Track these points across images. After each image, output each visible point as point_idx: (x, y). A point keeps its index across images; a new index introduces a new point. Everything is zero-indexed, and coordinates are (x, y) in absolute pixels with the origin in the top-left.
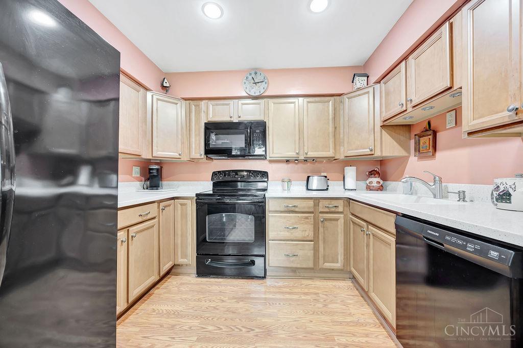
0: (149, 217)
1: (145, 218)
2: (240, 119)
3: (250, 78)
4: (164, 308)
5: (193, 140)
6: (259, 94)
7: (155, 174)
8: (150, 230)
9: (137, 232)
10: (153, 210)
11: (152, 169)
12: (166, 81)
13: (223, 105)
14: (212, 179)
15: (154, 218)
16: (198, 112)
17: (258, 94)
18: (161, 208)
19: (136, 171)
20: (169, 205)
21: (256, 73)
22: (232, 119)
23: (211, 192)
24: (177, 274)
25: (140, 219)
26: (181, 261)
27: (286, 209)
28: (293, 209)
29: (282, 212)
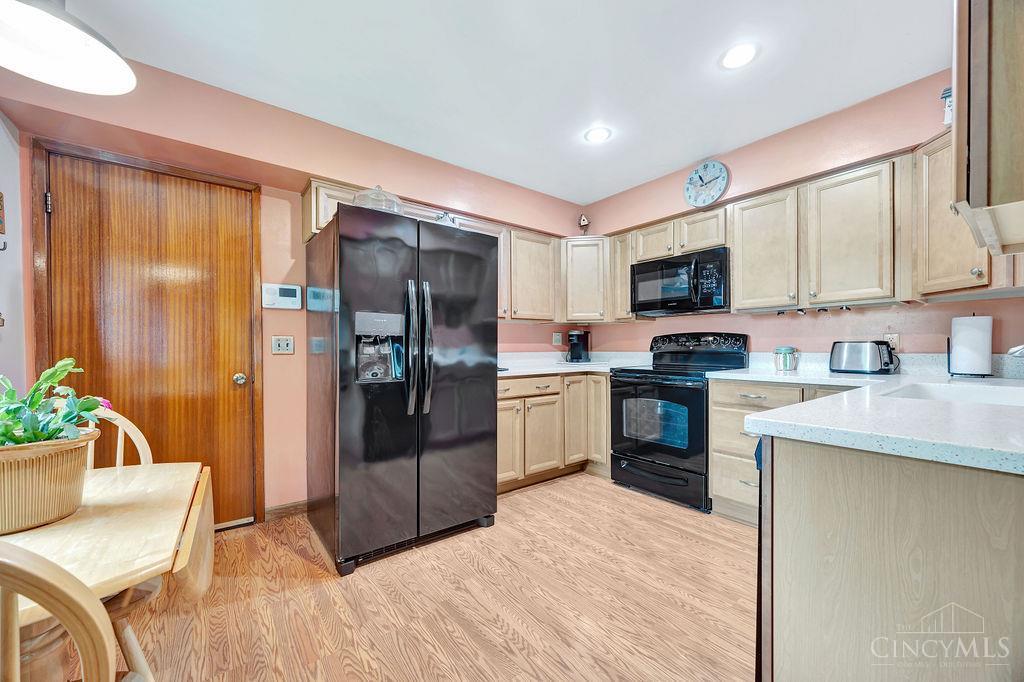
0: (548, 391)
1: (543, 392)
2: (683, 250)
3: (696, 178)
4: (560, 496)
5: (619, 292)
6: (711, 201)
7: (575, 341)
8: (551, 407)
9: (534, 405)
10: (555, 384)
11: (572, 336)
12: (583, 218)
13: (659, 231)
14: (652, 349)
15: (557, 394)
16: (624, 251)
17: (709, 202)
18: (566, 383)
19: (557, 338)
20: (580, 382)
21: (706, 167)
22: (671, 252)
23: (652, 369)
24: (592, 474)
25: (538, 392)
26: (594, 456)
27: (743, 401)
28: (756, 402)
29: (732, 405)
